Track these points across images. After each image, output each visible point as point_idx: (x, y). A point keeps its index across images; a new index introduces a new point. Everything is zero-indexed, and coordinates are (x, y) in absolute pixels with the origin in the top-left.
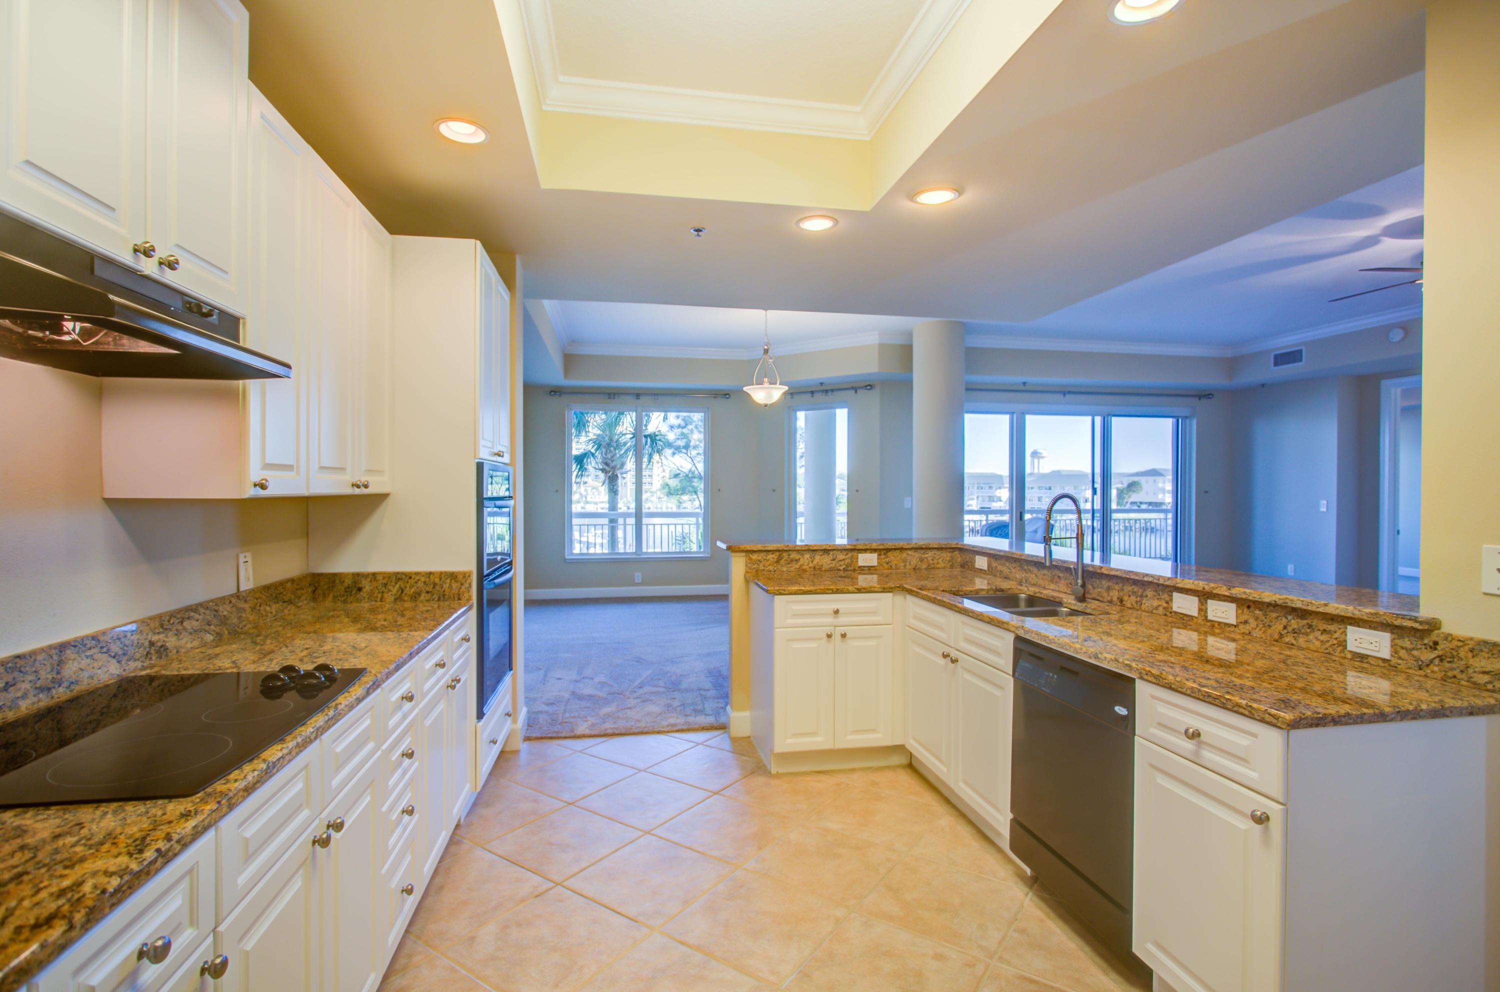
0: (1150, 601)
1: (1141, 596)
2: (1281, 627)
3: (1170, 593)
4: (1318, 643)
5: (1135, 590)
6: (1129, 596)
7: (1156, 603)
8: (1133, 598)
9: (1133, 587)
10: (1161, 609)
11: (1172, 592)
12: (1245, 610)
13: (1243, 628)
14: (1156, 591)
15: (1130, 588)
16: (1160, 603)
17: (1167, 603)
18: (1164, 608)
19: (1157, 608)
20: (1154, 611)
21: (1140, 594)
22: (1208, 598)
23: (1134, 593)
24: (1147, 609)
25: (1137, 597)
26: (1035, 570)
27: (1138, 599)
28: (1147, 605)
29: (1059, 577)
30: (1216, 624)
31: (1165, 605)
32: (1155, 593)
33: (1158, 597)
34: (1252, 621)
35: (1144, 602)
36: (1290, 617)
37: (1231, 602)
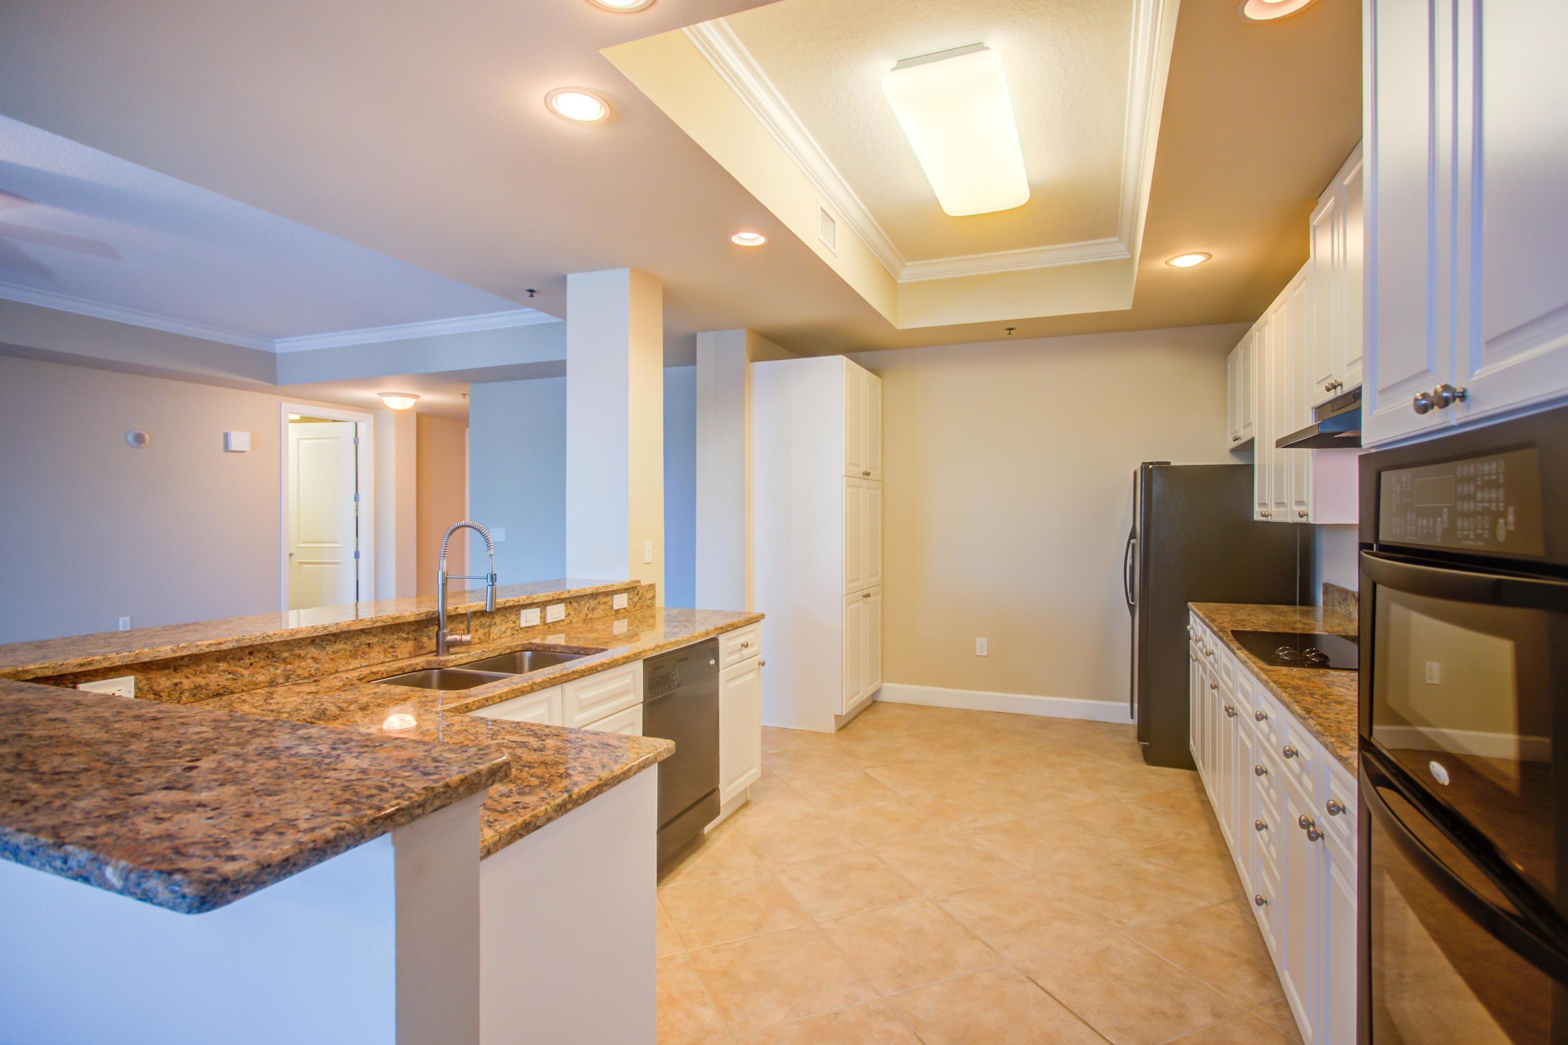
0: (499, 627)
1: (489, 626)
2: (586, 610)
3: (517, 613)
4: (602, 612)
5: (483, 622)
6: (477, 630)
7: (503, 627)
8: (481, 631)
9: (480, 620)
10: (509, 630)
11: (519, 611)
12: (569, 605)
13: (567, 621)
14: (504, 615)
15: (477, 622)
16: (508, 626)
17: (514, 622)
18: (513, 629)
19: (505, 632)
20: (503, 636)
21: (488, 624)
22: (546, 606)
23: (482, 625)
24: (495, 637)
25: (485, 628)
26: (314, 651)
27: (486, 630)
28: (495, 632)
29: (369, 644)
30: (552, 626)
31: (513, 625)
32: (503, 618)
33: (506, 620)
34: (572, 613)
35: (492, 631)
36: (590, 601)
37: (561, 603)
